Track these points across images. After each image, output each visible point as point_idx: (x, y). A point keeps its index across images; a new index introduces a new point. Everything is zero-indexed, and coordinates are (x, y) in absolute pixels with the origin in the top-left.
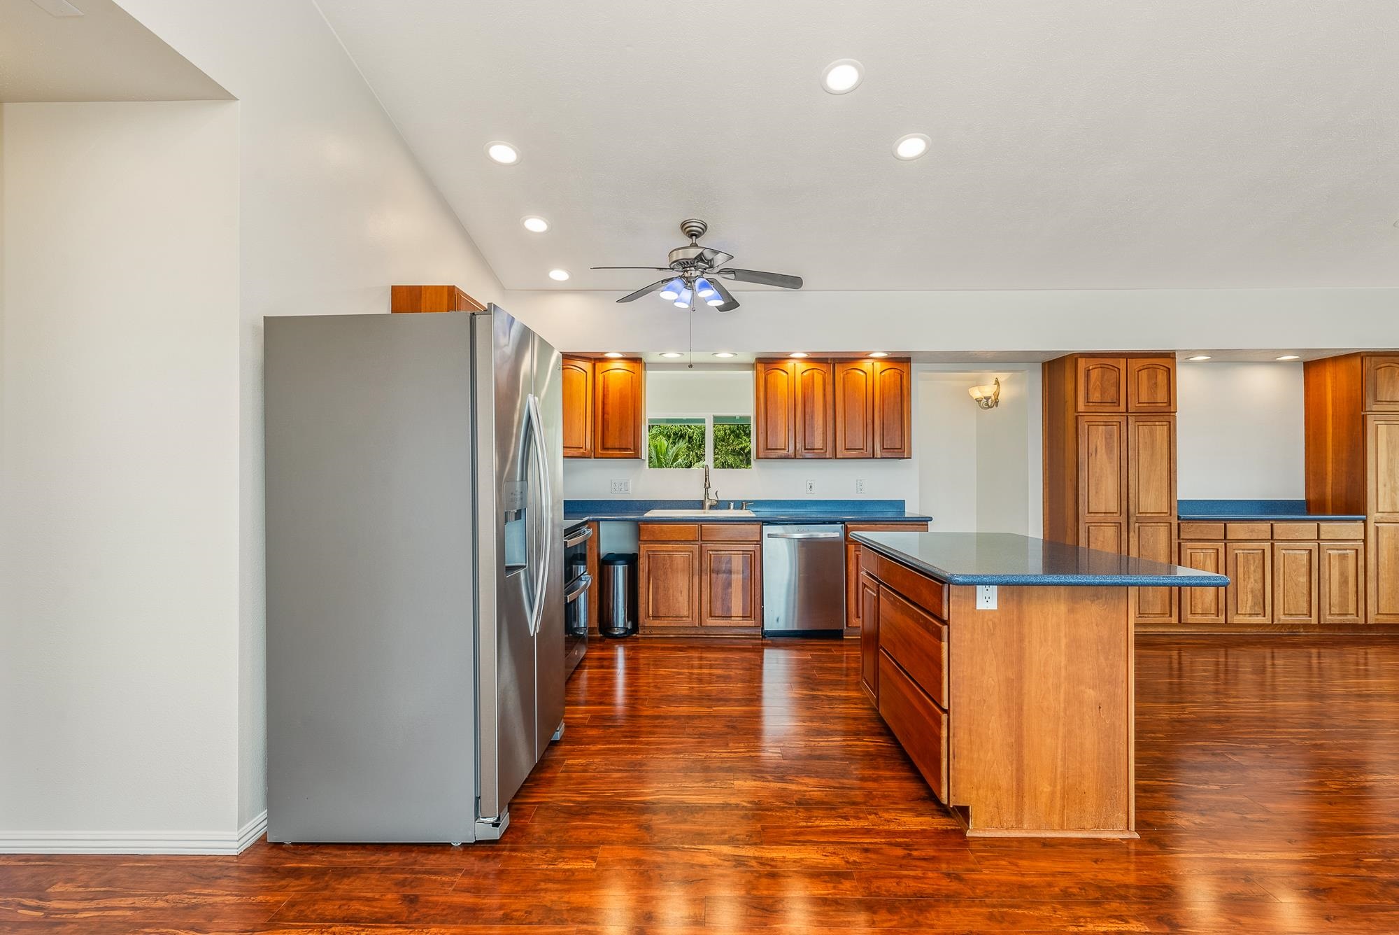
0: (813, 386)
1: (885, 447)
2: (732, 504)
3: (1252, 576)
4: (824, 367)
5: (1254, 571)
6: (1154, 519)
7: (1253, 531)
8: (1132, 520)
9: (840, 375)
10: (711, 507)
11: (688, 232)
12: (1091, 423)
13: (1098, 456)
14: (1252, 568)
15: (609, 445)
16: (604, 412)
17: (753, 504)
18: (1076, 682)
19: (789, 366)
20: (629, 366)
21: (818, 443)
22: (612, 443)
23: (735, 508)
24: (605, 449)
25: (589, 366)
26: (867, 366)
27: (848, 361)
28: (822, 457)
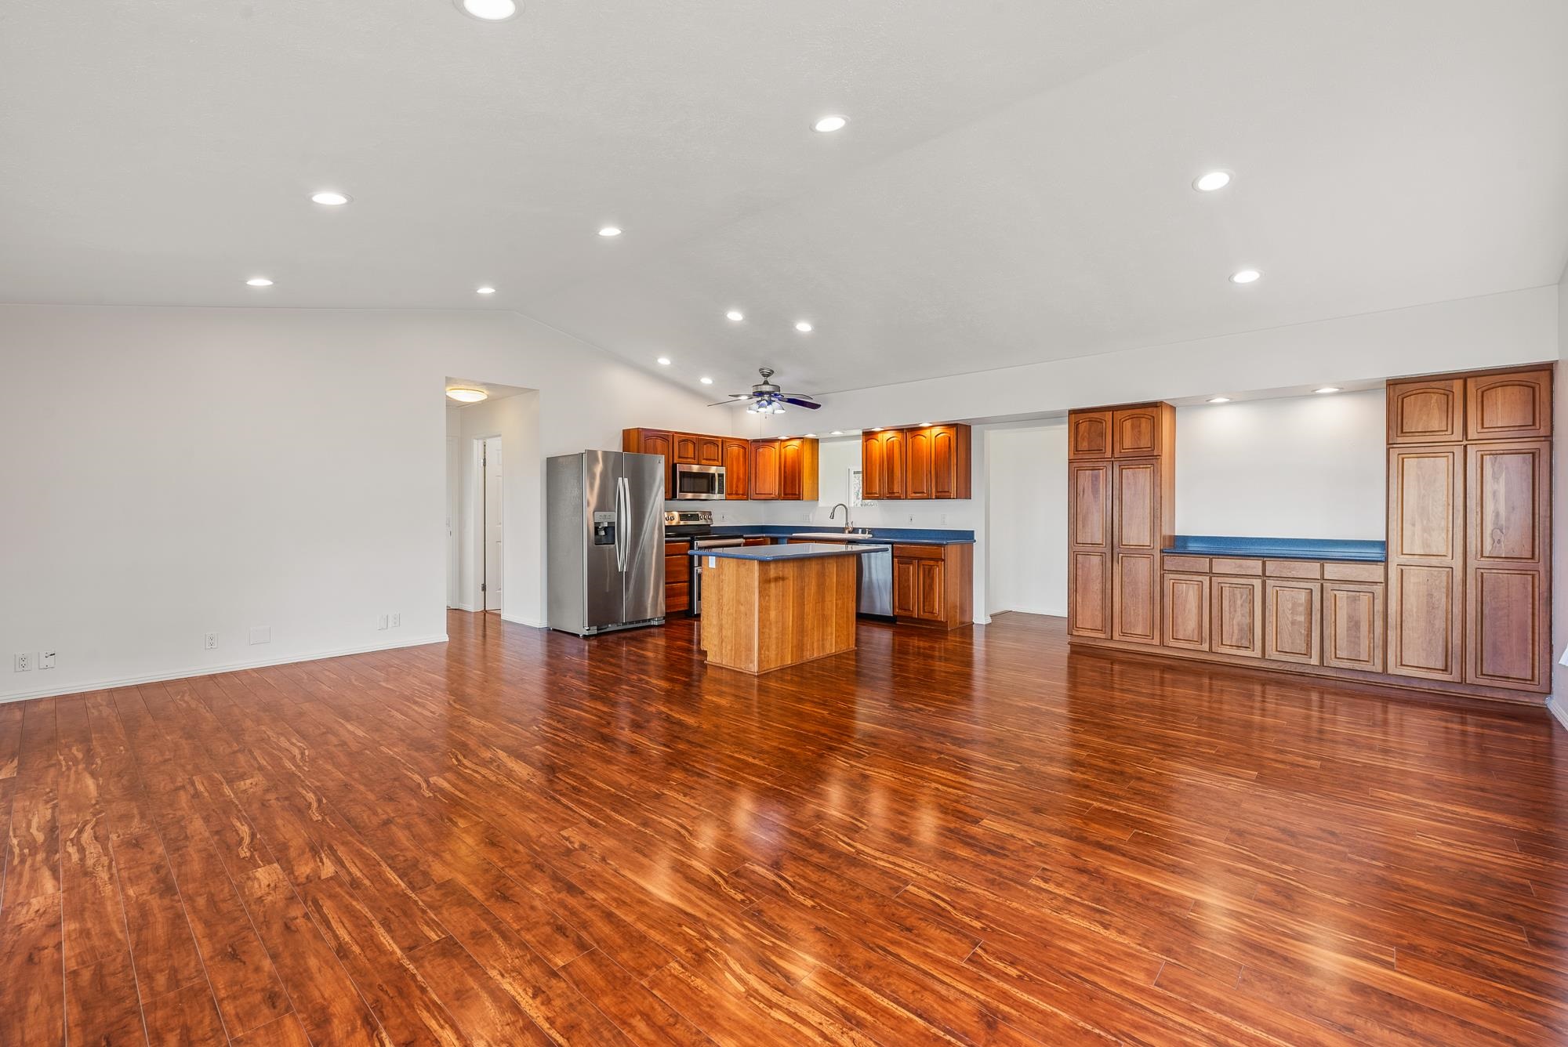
0: (893, 448)
1: (938, 491)
2: (861, 530)
3: (1238, 610)
4: (899, 435)
5: (1242, 605)
6: (1139, 551)
7: (1240, 566)
8: (1116, 550)
9: (909, 441)
11: (763, 373)
12: (1080, 468)
14: (1239, 602)
15: (787, 492)
16: (785, 472)
17: (872, 531)
18: (739, 602)
19: (880, 436)
20: (797, 443)
21: (897, 488)
22: (789, 491)
23: (862, 533)
24: (785, 494)
25: (777, 445)
26: (927, 433)
27: (915, 430)
28: (899, 498)
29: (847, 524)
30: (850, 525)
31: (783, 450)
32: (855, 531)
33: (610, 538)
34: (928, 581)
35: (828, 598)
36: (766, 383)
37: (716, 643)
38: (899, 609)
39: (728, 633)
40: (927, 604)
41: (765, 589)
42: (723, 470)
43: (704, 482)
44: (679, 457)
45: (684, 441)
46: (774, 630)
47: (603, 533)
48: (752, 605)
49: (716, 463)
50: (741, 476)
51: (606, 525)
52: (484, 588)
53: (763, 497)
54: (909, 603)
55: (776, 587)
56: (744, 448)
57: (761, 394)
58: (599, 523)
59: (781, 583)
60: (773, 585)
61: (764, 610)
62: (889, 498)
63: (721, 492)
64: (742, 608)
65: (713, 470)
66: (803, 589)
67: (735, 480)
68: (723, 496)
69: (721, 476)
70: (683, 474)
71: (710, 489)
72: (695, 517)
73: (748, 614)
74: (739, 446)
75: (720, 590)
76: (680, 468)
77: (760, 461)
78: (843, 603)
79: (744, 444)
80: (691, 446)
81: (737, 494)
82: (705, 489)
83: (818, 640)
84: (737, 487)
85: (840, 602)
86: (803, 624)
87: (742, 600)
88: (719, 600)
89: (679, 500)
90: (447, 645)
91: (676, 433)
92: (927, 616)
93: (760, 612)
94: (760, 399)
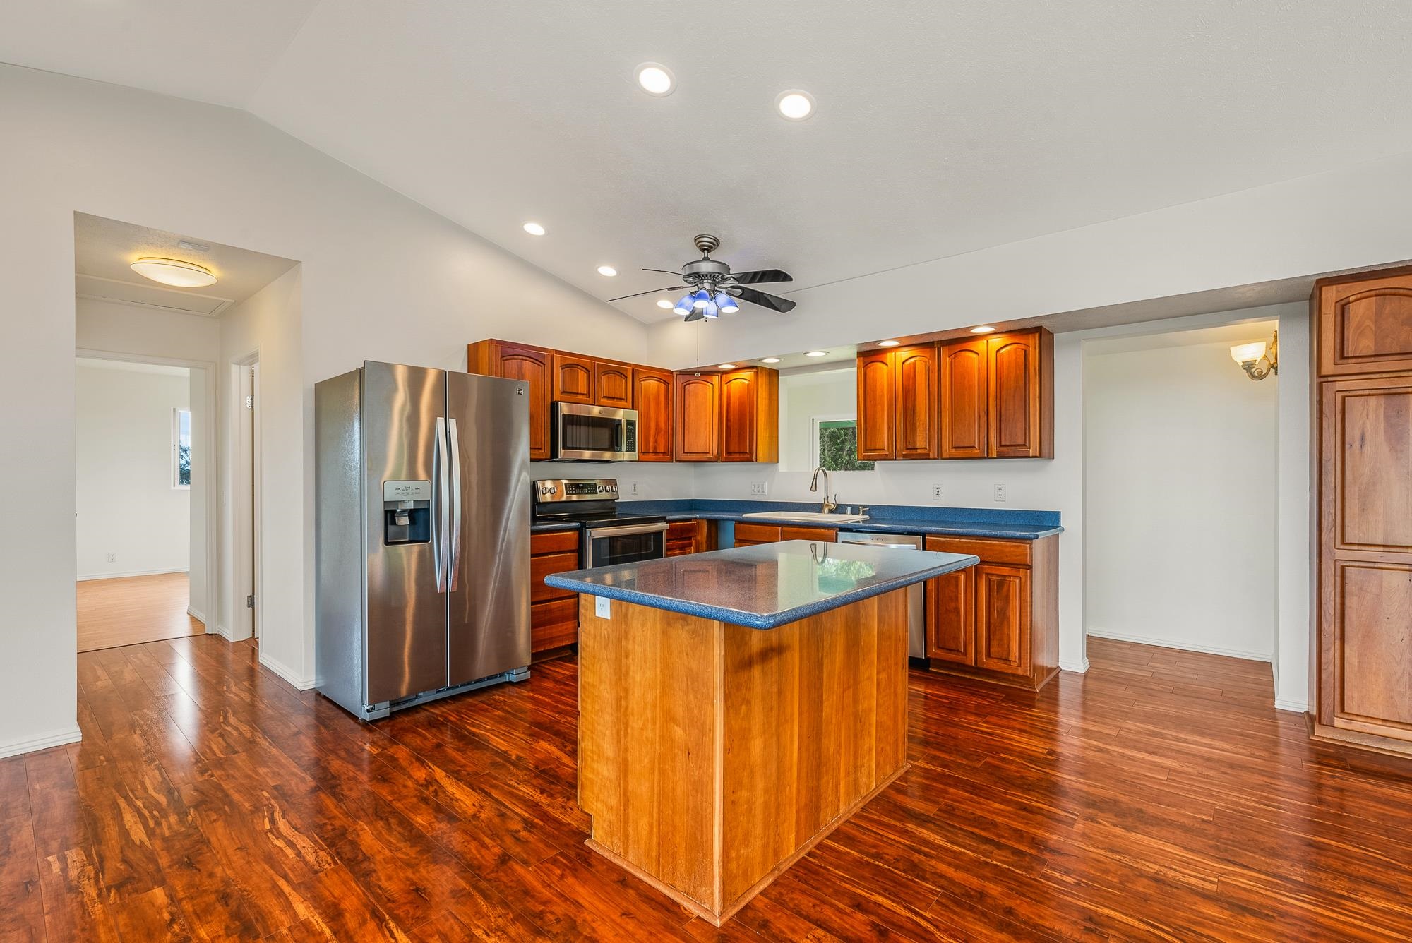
0: (915, 375)
1: (1003, 443)
2: (849, 508)
4: (927, 353)
9: (946, 361)
10: (831, 511)
11: (701, 246)
12: (1347, 393)
13: (1368, 447)
15: (732, 450)
16: (728, 420)
17: (870, 510)
18: (669, 717)
19: (890, 357)
20: (747, 374)
21: (921, 441)
22: (734, 448)
23: (852, 513)
24: (728, 453)
25: (716, 379)
26: (980, 346)
27: (958, 342)
28: (926, 457)
29: (826, 498)
30: (832, 500)
31: (725, 388)
32: (840, 509)
33: (421, 530)
34: (997, 604)
35: (863, 675)
36: (706, 259)
37: (613, 801)
38: (938, 647)
39: (642, 788)
40: (994, 643)
41: (739, 687)
42: (634, 415)
43: (605, 434)
44: (564, 392)
45: (571, 365)
46: (760, 785)
47: (404, 521)
48: (707, 731)
49: (623, 403)
50: (662, 425)
51: (410, 506)
52: (251, 602)
53: (694, 457)
54: (956, 639)
55: (764, 674)
56: (666, 383)
57: (698, 277)
58: (396, 503)
59: (774, 663)
60: (756, 671)
61: (736, 740)
62: (907, 457)
63: (631, 449)
64: (678, 732)
65: (621, 414)
66: (819, 665)
67: (652, 431)
68: (634, 456)
69: (630, 423)
70: (571, 420)
71: (614, 445)
72: (590, 487)
73: (697, 752)
74: (658, 379)
75: (621, 675)
76: (564, 408)
77: (691, 402)
78: (889, 677)
79: (665, 377)
80: (582, 375)
81: (655, 453)
82: (606, 445)
83: (848, 774)
84: (656, 441)
85: (883, 676)
86: (819, 749)
87: (679, 711)
88: (619, 699)
89: (563, 461)
90: (78, 749)
91: (558, 352)
92: (993, 665)
93: (727, 751)
94: (696, 288)
